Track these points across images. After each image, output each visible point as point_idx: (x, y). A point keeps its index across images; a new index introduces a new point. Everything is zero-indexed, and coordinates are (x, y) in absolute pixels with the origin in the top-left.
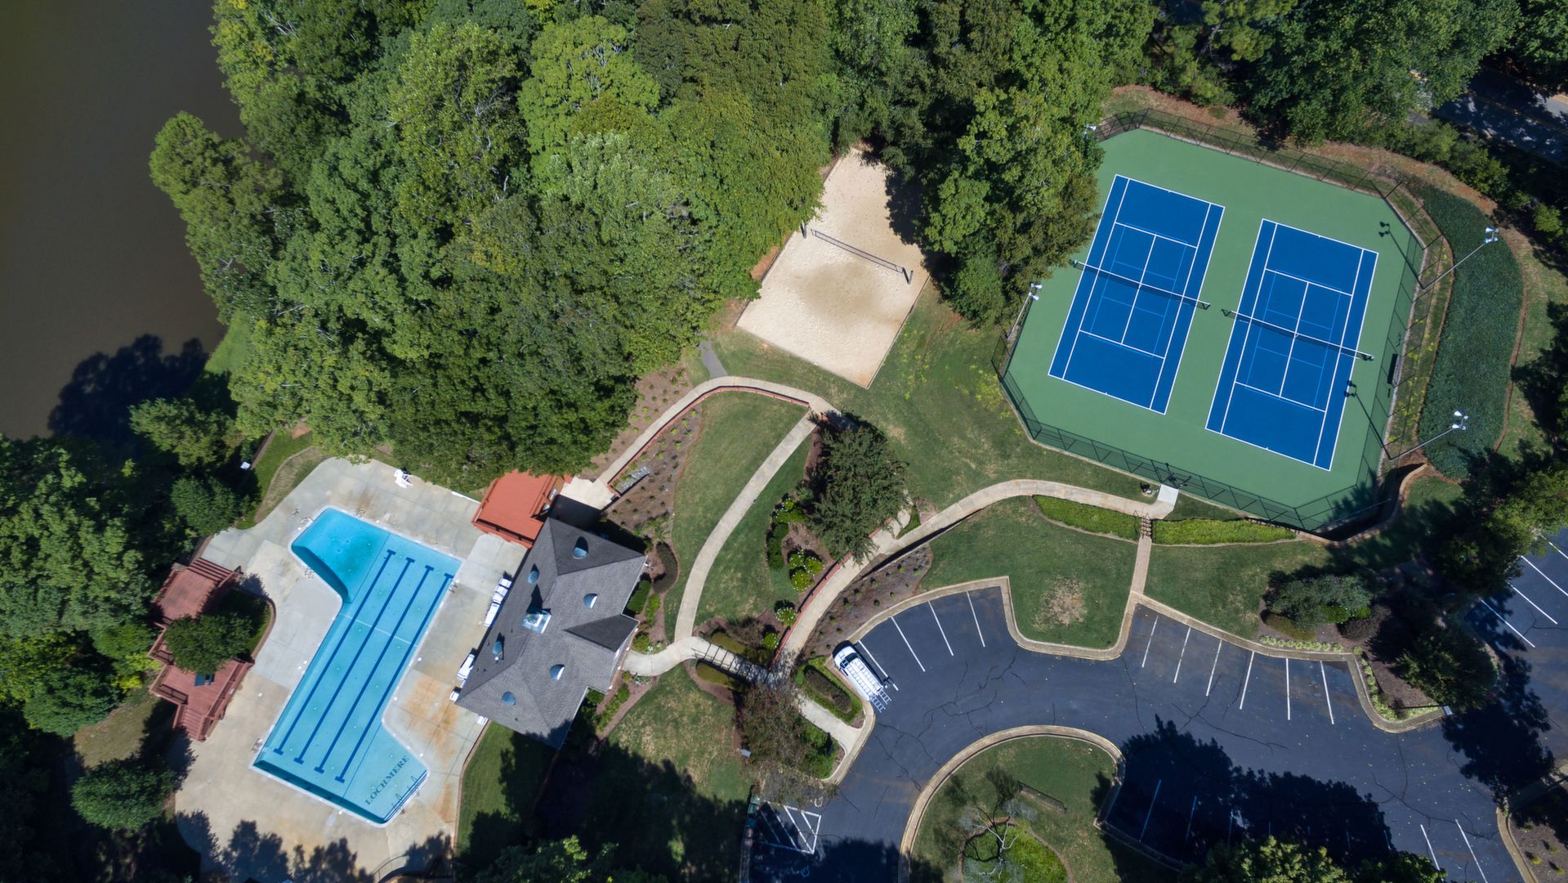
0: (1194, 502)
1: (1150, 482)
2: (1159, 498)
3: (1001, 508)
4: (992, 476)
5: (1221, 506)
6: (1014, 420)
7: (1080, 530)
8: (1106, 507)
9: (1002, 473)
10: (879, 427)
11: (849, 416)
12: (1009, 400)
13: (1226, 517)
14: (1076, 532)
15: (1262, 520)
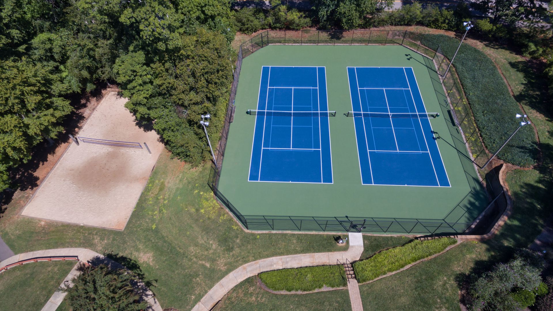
0: (376, 239)
1: (339, 233)
2: (351, 244)
3: (235, 295)
4: (223, 268)
5: (395, 235)
6: (231, 220)
7: (299, 292)
8: (315, 264)
9: (230, 264)
10: (133, 258)
11: (110, 257)
12: (224, 206)
13: (402, 242)
14: (296, 296)
15: (427, 236)
